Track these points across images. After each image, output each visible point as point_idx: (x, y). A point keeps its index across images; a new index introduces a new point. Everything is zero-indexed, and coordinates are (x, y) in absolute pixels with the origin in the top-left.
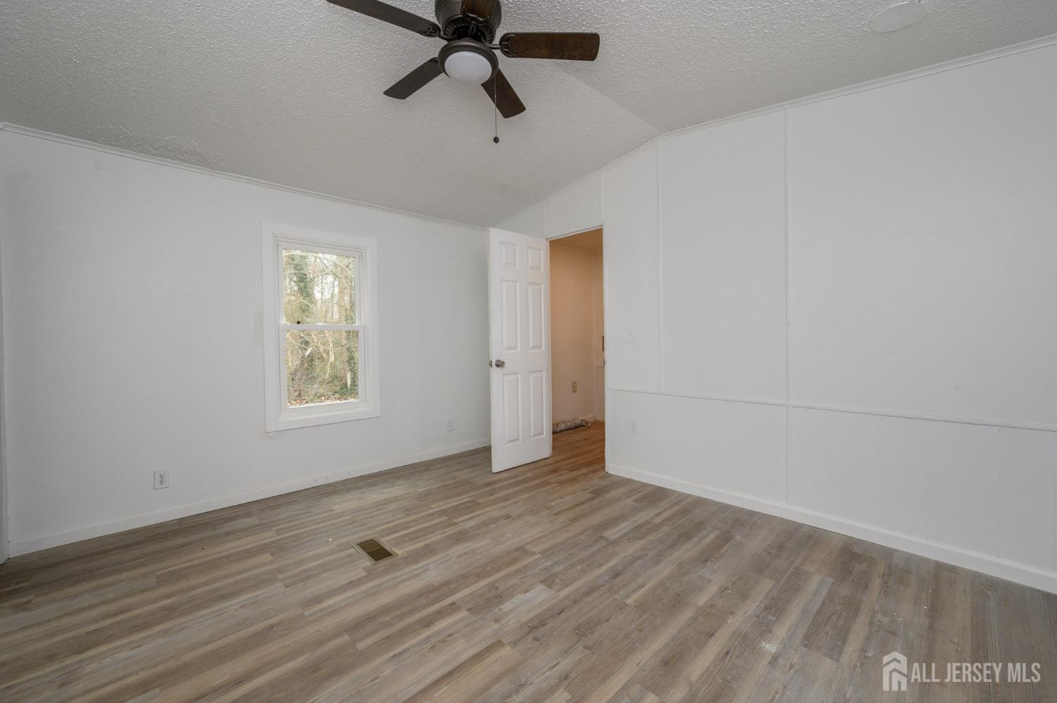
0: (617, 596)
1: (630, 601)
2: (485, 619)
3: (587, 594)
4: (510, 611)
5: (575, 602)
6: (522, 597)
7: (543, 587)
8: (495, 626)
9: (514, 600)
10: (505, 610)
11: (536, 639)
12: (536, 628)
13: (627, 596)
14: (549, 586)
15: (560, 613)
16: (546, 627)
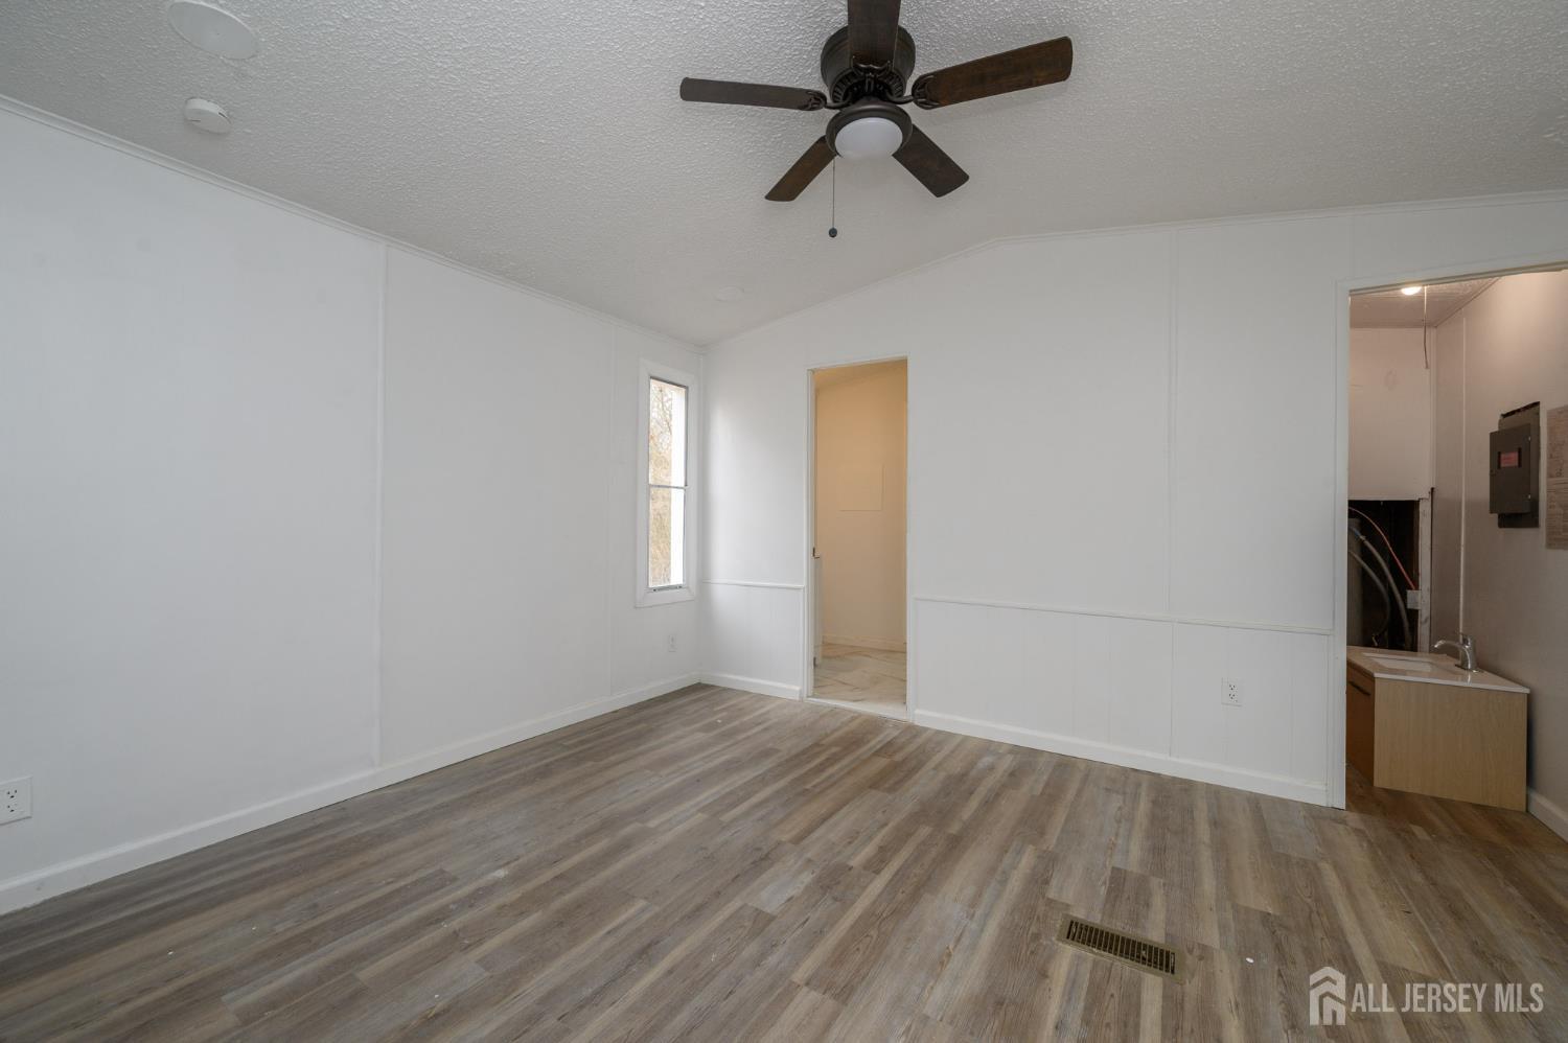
0: (657, 909)
1: (641, 903)
2: (825, 861)
3: (699, 909)
4: (800, 872)
5: (718, 894)
6: (791, 892)
7: (770, 909)
8: (809, 855)
9: (802, 887)
10: (806, 873)
11: (759, 849)
12: (762, 859)
13: (643, 910)
14: (759, 912)
15: (737, 877)
16: (751, 860)
